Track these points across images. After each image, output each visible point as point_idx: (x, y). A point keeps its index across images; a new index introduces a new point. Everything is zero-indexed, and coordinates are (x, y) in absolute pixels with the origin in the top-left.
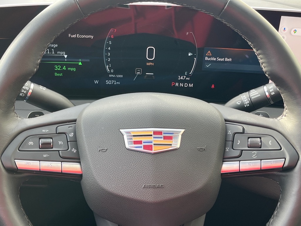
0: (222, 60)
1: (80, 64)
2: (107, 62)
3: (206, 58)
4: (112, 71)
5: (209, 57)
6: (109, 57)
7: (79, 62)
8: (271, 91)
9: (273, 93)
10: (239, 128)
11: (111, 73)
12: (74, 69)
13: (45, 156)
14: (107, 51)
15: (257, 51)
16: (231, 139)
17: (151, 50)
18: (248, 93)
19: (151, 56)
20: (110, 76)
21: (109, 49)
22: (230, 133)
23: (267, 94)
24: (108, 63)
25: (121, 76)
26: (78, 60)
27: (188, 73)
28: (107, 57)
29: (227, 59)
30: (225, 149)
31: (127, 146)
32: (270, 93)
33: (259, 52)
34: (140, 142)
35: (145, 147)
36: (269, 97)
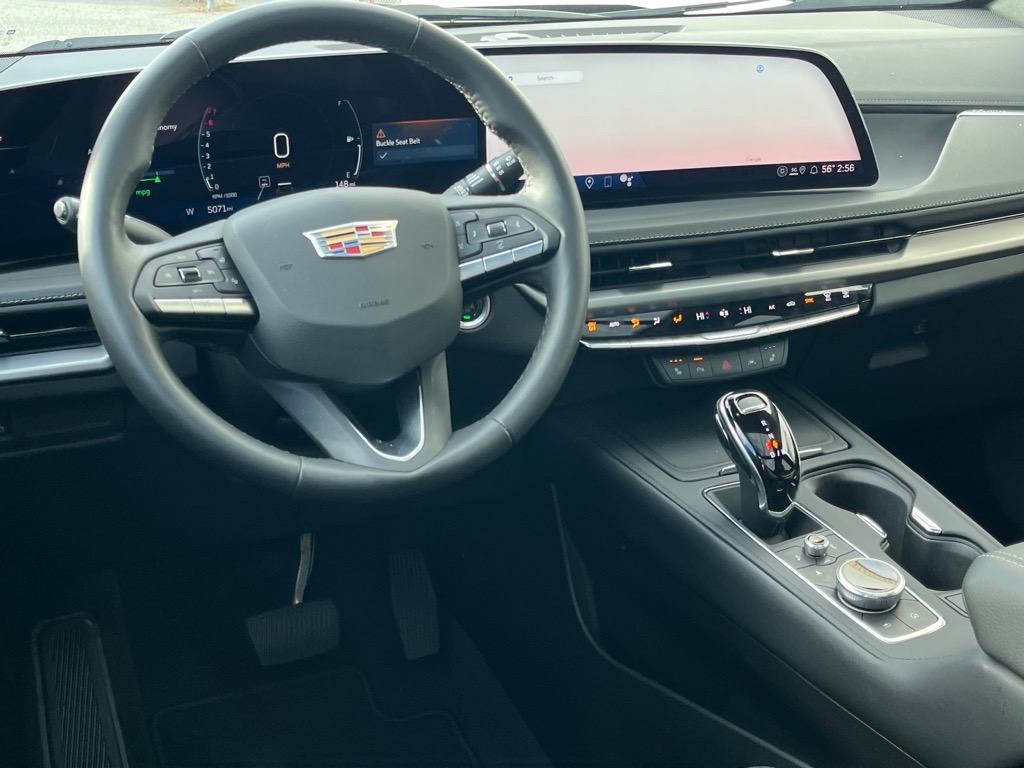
0: (405, 142)
1: (157, 180)
2: (206, 170)
3: (378, 143)
4: (217, 187)
5: (382, 140)
6: (208, 161)
7: (155, 177)
8: (497, 169)
9: (501, 172)
10: (471, 215)
11: (216, 192)
12: (148, 192)
13: (195, 291)
14: (204, 150)
15: (472, 95)
16: (462, 231)
17: (281, 140)
18: (462, 180)
19: (282, 151)
20: (215, 196)
21: (207, 145)
22: (458, 223)
23: (493, 175)
24: (208, 172)
25: (234, 195)
26: (152, 174)
27: (351, 175)
28: (205, 161)
29: (412, 141)
30: (458, 248)
31: (321, 254)
32: (496, 172)
33: (475, 96)
34: (339, 245)
35: (350, 250)
36: (497, 180)
